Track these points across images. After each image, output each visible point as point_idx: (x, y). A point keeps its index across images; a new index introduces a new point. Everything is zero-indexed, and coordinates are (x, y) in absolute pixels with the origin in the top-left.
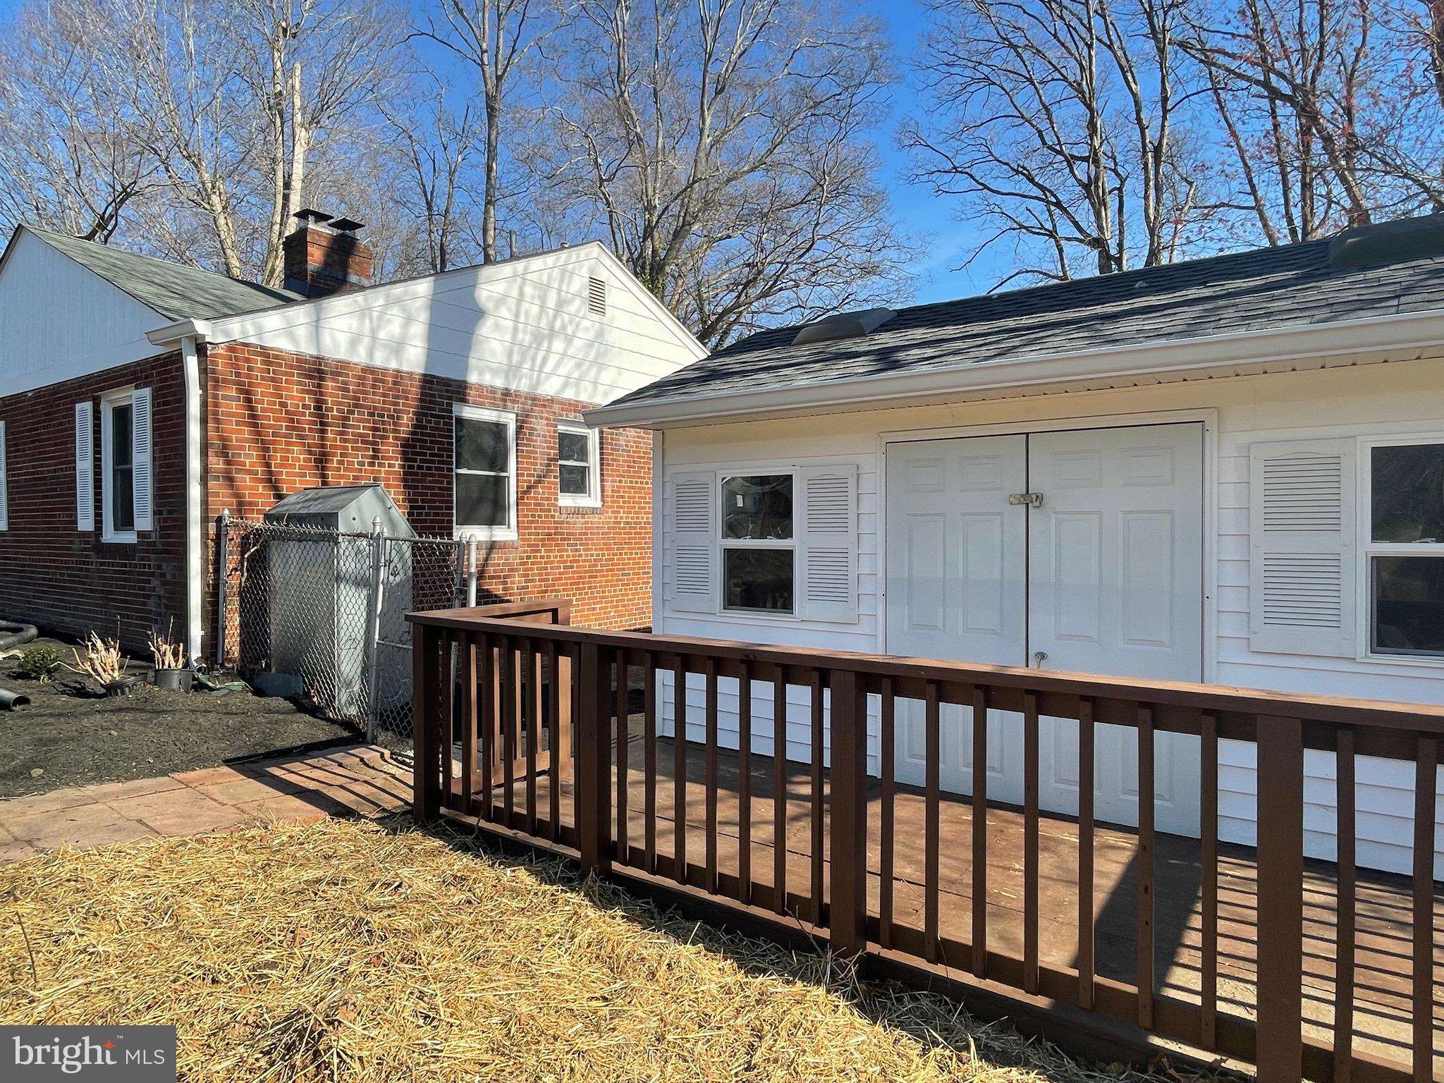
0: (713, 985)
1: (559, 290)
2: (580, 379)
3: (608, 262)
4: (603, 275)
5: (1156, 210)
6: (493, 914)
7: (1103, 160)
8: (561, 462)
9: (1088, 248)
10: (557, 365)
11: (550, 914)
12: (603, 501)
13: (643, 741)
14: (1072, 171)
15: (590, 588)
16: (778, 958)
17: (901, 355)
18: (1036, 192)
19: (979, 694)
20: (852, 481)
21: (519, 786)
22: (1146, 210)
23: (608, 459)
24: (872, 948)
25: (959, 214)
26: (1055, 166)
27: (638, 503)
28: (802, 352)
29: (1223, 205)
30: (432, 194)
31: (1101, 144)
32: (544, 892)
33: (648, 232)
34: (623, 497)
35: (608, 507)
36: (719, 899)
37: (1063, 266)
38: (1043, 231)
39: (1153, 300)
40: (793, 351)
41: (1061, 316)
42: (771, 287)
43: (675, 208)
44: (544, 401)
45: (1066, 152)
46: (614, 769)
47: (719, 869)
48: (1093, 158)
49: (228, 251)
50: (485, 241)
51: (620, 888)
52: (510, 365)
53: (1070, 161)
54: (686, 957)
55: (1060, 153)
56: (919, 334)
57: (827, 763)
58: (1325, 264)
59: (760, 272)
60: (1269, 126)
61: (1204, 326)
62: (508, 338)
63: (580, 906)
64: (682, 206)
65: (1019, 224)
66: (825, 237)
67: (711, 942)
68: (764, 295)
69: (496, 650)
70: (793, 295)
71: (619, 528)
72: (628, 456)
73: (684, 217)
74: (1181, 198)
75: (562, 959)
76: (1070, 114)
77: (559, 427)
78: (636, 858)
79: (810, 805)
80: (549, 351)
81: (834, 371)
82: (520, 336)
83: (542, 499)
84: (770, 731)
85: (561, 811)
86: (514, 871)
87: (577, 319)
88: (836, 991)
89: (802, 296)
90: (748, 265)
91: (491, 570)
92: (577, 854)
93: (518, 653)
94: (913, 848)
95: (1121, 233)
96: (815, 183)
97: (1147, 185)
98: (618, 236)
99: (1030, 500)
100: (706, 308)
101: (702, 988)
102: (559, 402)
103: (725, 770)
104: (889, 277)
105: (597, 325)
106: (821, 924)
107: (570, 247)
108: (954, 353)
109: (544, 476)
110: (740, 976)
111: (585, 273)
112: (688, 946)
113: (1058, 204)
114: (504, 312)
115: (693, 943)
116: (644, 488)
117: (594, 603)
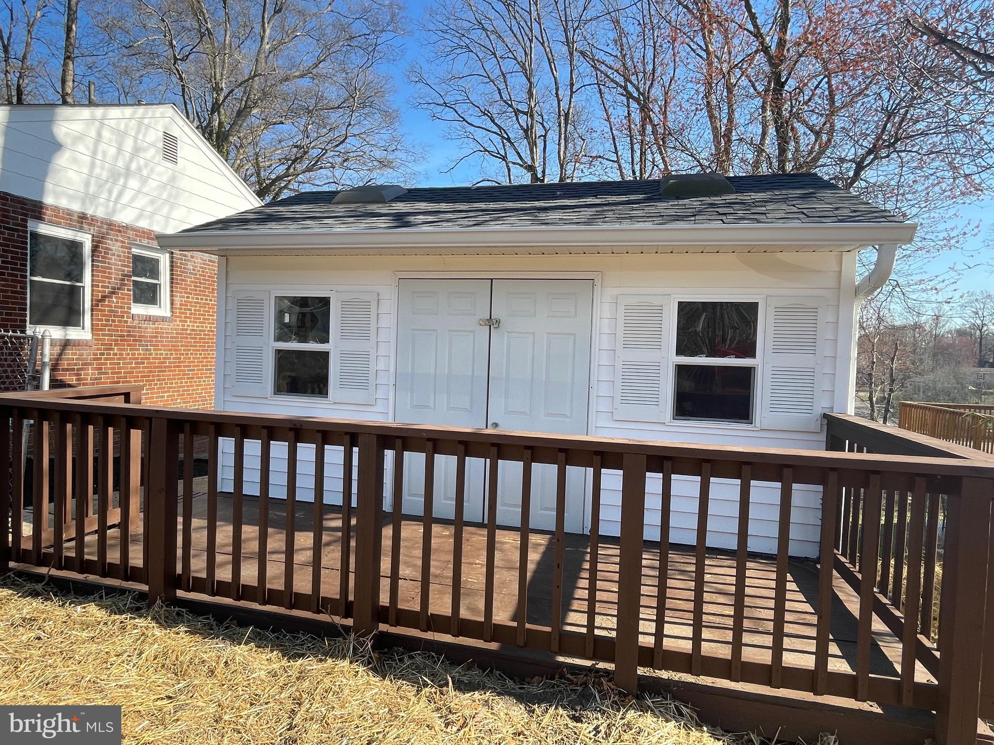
0: (262, 672)
1: (136, 138)
2: (153, 214)
3: (181, 123)
4: (175, 132)
5: (565, 153)
6: (63, 645)
7: (536, 115)
8: (134, 278)
9: (525, 171)
10: (133, 199)
11: (119, 638)
12: (172, 312)
13: (206, 497)
14: (517, 119)
15: (158, 380)
16: (313, 644)
17: (411, 219)
18: (496, 129)
19: (461, 448)
20: (374, 304)
21: (91, 539)
22: (559, 152)
23: (177, 279)
24: (383, 627)
25: (447, 134)
26: (508, 114)
27: (202, 315)
28: (340, 209)
29: (600, 157)
30: (8, 39)
31: (535, 105)
32: (114, 622)
33: (216, 107)
34: (190, 310)
35: (176, 317)
36: (268, 608)
37: (510, 180)
38: (499, 156)
39: (567, 202)
40: (333, 208)
41: (514, 205)
42: (314, 165)
43: (239, 93)
44: (119, 226)
45: (515, 106)
46: (180, 519)
47: (268, 586)
48: (530, 113)
50: (63, 88)
51: (184, 610)
52: (87, 194)
53: (517, 112)
54: (240, 655)
55: (511, 106)
56: (423, 206)
57: (354, 504)
58: (658, 193)
59: (305, 153)
60: (626, 114)
61: (596, 220)
62: (85, 170)
63: (147, 628)
64: (245, 93)
65: (484, 148)
66: (355, 135)
67: (260, 641)
68: (309, 169)
69: (69, 426)
70: (330, 174)
71: (186, 334)
72: (195, 278)
73: (246, 101)
74: (578, 148)
75: (130, 672)
76: (518, 81)
77: (133, 250)
78: (199, 585)
79: (340, 534)
80: (125, 186)
81: (362, 225)
82: (97, 171)
83: (115, 307)
84: (312, 483)
85: (130, 555)
86: (84, 608)
87: (152, 164)
88: (357, 661)
89: (336, 174)
90: (296, 147)
91: (64, 364)
92: (145, 588)
93: (91, 428)
94: (411, 557)
95: (544, 164)
96: (349, 95)
97: (560, 137)
98: (189, 107)
99: (492, 323)
100: (262, 174)
101: (253, 676)
102: (133, 229)
103: (273, 514)
104: (400, 171)
105: (170, 171)
106: (346, 616)
107: (146, 105)
108: (448, 221)
109: (118, 289)
110: (284, 662)
111: (161, 128)
112: (242, 646)
113: (508, 139)
114: (81, 148)
115: (246, 644)
116: (208, 304)
117: (162, 392)
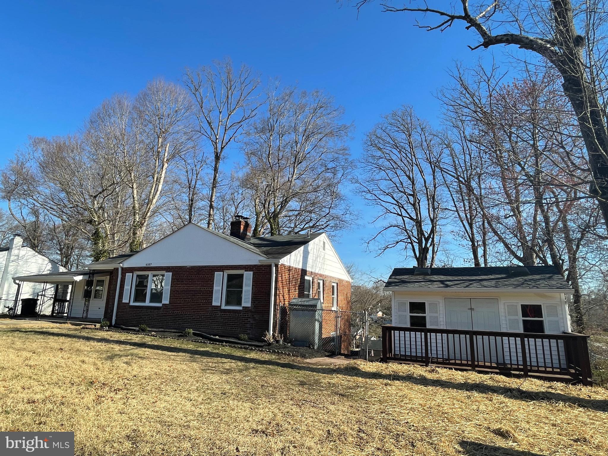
1: (319, 246)
2: (321, 268)
10: (318, 265)
12: (324, 300)
20: (438, 304)
30: (191, 181)
39: (485, 277)
49: (136, 201)
52: (312, 265)
61: (497, 286)
72: (328, 288)
77: (318, 281)
82: (314, 258)
87: (321, 252)
99: (471, 309)
102: (318, 274)
105: (324, 253)
108: (457, 284)
109: (316, 294)
111: (323, 240)
114: (312, 252)
